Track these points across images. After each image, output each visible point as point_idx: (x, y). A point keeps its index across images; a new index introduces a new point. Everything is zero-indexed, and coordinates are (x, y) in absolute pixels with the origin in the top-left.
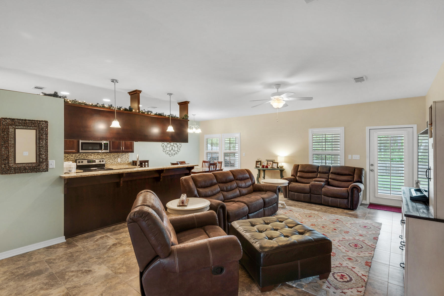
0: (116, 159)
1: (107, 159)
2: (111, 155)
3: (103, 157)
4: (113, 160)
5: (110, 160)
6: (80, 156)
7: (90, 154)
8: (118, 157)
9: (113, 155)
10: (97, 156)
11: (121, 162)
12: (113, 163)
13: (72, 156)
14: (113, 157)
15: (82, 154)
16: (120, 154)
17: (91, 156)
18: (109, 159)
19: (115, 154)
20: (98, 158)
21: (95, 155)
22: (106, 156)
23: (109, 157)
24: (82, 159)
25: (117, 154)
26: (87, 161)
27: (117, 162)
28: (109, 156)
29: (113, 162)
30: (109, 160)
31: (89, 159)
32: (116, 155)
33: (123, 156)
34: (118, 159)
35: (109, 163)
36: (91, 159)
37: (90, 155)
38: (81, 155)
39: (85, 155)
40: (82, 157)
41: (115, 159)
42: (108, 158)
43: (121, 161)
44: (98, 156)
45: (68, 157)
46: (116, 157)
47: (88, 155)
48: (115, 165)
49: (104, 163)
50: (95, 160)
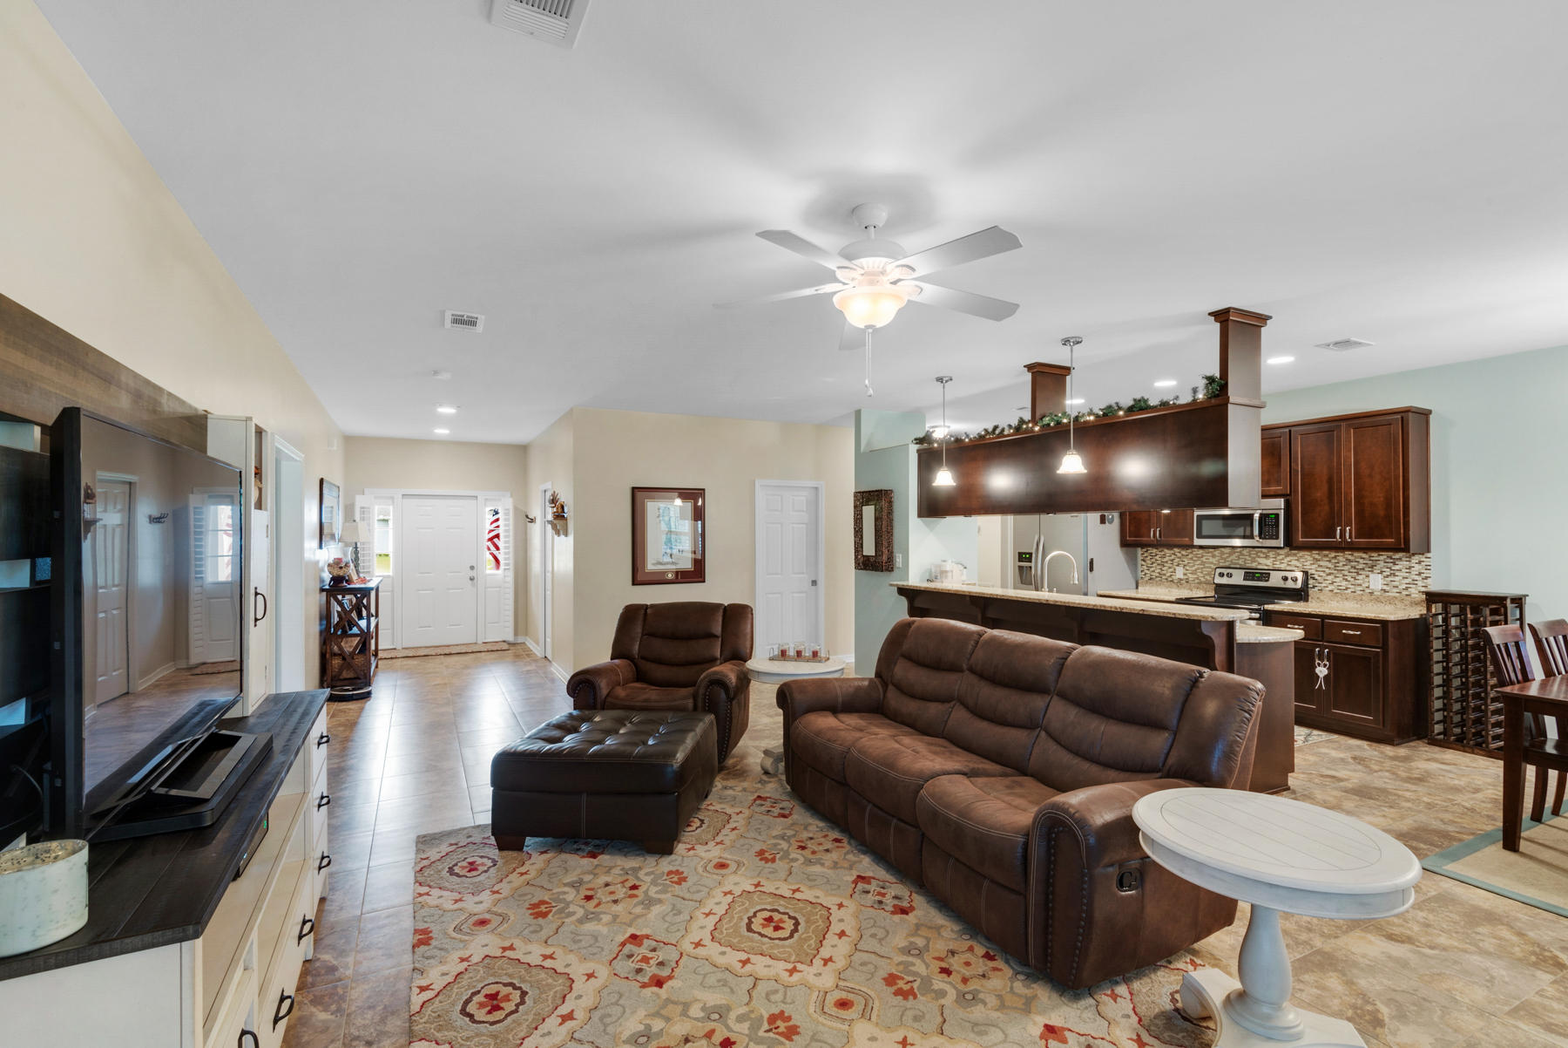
0: (1360, 577)
1: (1322, 574)
2: (1341, 558)
3: (1308, 563)
4: (1346, 580)
5: (1337, 580)
6: (1234, 557)
7: (1261, 552)
8: (1372, 567)
9: (1350, 557)
10: (1285, 561)
11: (1385, 591)
12: (1349, 591)
13: (1214, 556)
14: (1346, 568)
15: (1239, 550)
16: (1382, 558)
17: (1267, 557)
18: (1330, 574)
19: (1356, 554)
20: (1288, 568)
21: (1281, 557)
22: (1321, 563)
23: (1330, 565)
24: (1238, 566)
25: (1364, 555)
26: (1245, 573)
27: (1368, 591)
28: (1333, 561)
29: (1347, 589)
30: (1330, 578)
31: (1260, 567)
32: (1361, 561)
33: (1397, 567)
34: (1372, 575)
35: (1330, 588)
36: (1266, 568)
37: (1262, 555)
38: (1236, 555)
39: (1249, 556)
40: (1241, 562)
41: (1358, 574)
42: (1328, 571)
43: (1385, 587)
44: (1288, 559)
45: (1204, 559)
46: (1361, 566)
47: (1256, 554)
48: (1354, 598)
49: (1299, 585)
50: (1269, 574)
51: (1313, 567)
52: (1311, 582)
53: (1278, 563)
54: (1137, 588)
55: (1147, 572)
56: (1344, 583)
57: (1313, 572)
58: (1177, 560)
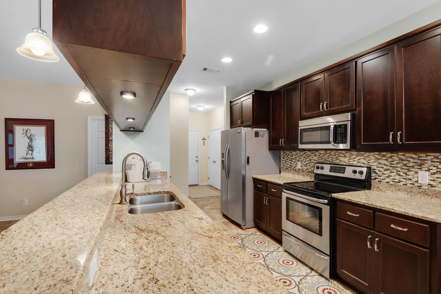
0: (410, 173)
1: (381, 169)
2: (395, 158)
3: (371, 161)
4: (399, 175)
5: (392, 174)
6: (326, 156)
7: (342, 153)
8: (421, 165)
9: (402, 157)
10: (356, 159)
11: (432, 186)
12: (401, 184)
13: (315, 155)
14: (399, 165)
15: (329, 152)
16: (429, 158)
17: (345, 157)
18: (387, 170)
19: (407, 155)
20: (358, 164)
21: (353, 157)
22: (381, 161)
23: (387, 163)
24: (328, 162)
25: (414, 156)
26: (331, 166)
27: (416, 184)
28: (390, 160)
29: (400, 182)
30: (387, 172)
31: (341, 163)
32: (412, 160)
34: (420, 172)
35: (387, 180)
36: (344, 164)
37: (342, 155)
38: (328, 154)
39: (335, 156)
40: (330, 159)
41: (409, 170)
42: (385, 167)
43: (432, 183)
44: (358, 158)
45: (310, 157)
46: (411, 164)
47: (339, 155)
48: (405, 190)
49: (363, 177)
50: (345, 168)
51: (375, 164)
52: (373, 175)
53: (351, 160)
54: (280, 173)
55: (285, 164)
56: (397, 177)
57: (375, 168)
58: (298, 158)
